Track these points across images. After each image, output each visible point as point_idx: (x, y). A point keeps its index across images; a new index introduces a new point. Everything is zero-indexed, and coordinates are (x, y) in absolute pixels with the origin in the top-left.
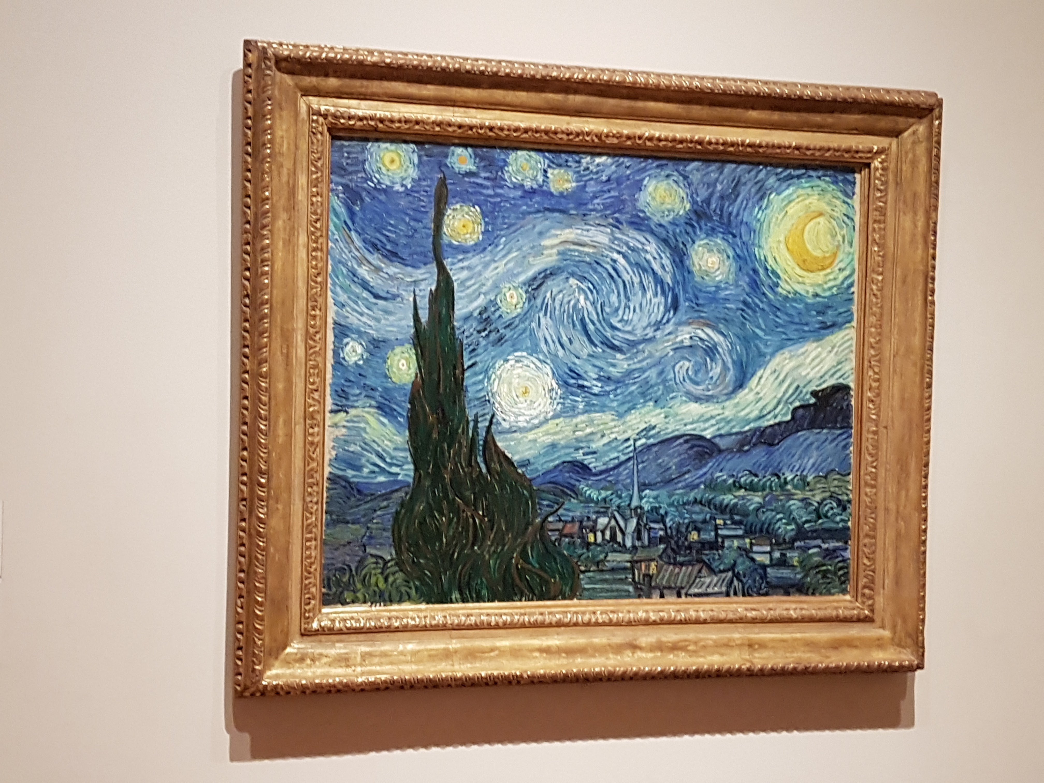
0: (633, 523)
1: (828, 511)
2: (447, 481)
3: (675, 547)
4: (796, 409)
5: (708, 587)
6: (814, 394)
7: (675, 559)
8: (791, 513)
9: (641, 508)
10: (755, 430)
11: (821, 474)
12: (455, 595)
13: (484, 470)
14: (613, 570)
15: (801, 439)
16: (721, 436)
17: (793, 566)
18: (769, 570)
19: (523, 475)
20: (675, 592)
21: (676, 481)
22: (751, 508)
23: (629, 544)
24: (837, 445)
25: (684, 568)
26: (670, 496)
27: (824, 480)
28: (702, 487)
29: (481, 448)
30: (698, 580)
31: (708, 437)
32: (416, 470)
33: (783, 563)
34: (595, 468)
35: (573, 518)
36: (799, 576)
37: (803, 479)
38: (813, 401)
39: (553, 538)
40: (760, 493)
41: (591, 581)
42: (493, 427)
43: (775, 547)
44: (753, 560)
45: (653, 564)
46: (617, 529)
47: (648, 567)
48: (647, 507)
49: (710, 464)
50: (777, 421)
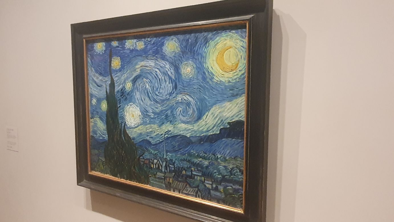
0: (165, 163)
1: (235, 173)
2: (115, 141)
3: (178, 175)
4: (221, 130)
5: (189, 191)
6: (229, 123)
7: (178, 179)
8: (220, 171)
9: (167, 159)
10: (205, 136)
11: (232, 157)
12: (119, 175)
13: (124, 139)
14: (158, 178)
15: (224, 142)
16: (192, 137)
17: (221, 192)
18: (211, 191)
19: (133, 142)
20: (178, 191)
21: (177, 151)
22: (205, 166)
23: (163, 170)
24: (239, 146)
25: (181, 183)
26: (176, 156)
27: (233, 160)
28: (187, 155)
29: (123, 132)
30: (186, 188)
31: (188, 137)
32: (108, 137)
33: (216, 189)
34: (153, 143)
35: (147, 158)
36: (223, 196)
37: (225, 158)
38: (228, 126)
39: (142, 164)
40: (207, 161)
41: (153, 180)
42: (125, 126)
43: (214, 183)
44: (205, 186)
45: (171, 179)
46: (160, 165)
47: (169, 180)
48: (168, 159)
49: (189, 147)
50: (214, 133)
